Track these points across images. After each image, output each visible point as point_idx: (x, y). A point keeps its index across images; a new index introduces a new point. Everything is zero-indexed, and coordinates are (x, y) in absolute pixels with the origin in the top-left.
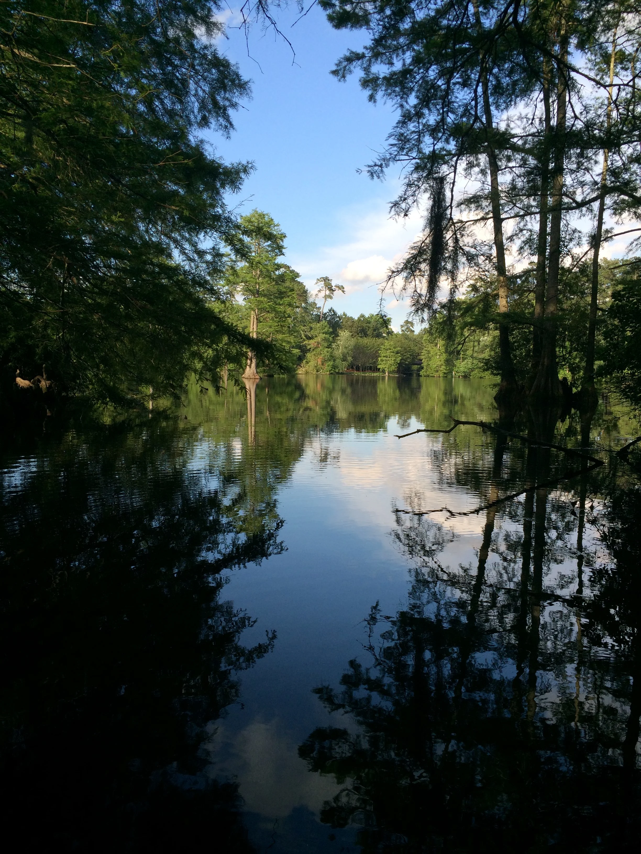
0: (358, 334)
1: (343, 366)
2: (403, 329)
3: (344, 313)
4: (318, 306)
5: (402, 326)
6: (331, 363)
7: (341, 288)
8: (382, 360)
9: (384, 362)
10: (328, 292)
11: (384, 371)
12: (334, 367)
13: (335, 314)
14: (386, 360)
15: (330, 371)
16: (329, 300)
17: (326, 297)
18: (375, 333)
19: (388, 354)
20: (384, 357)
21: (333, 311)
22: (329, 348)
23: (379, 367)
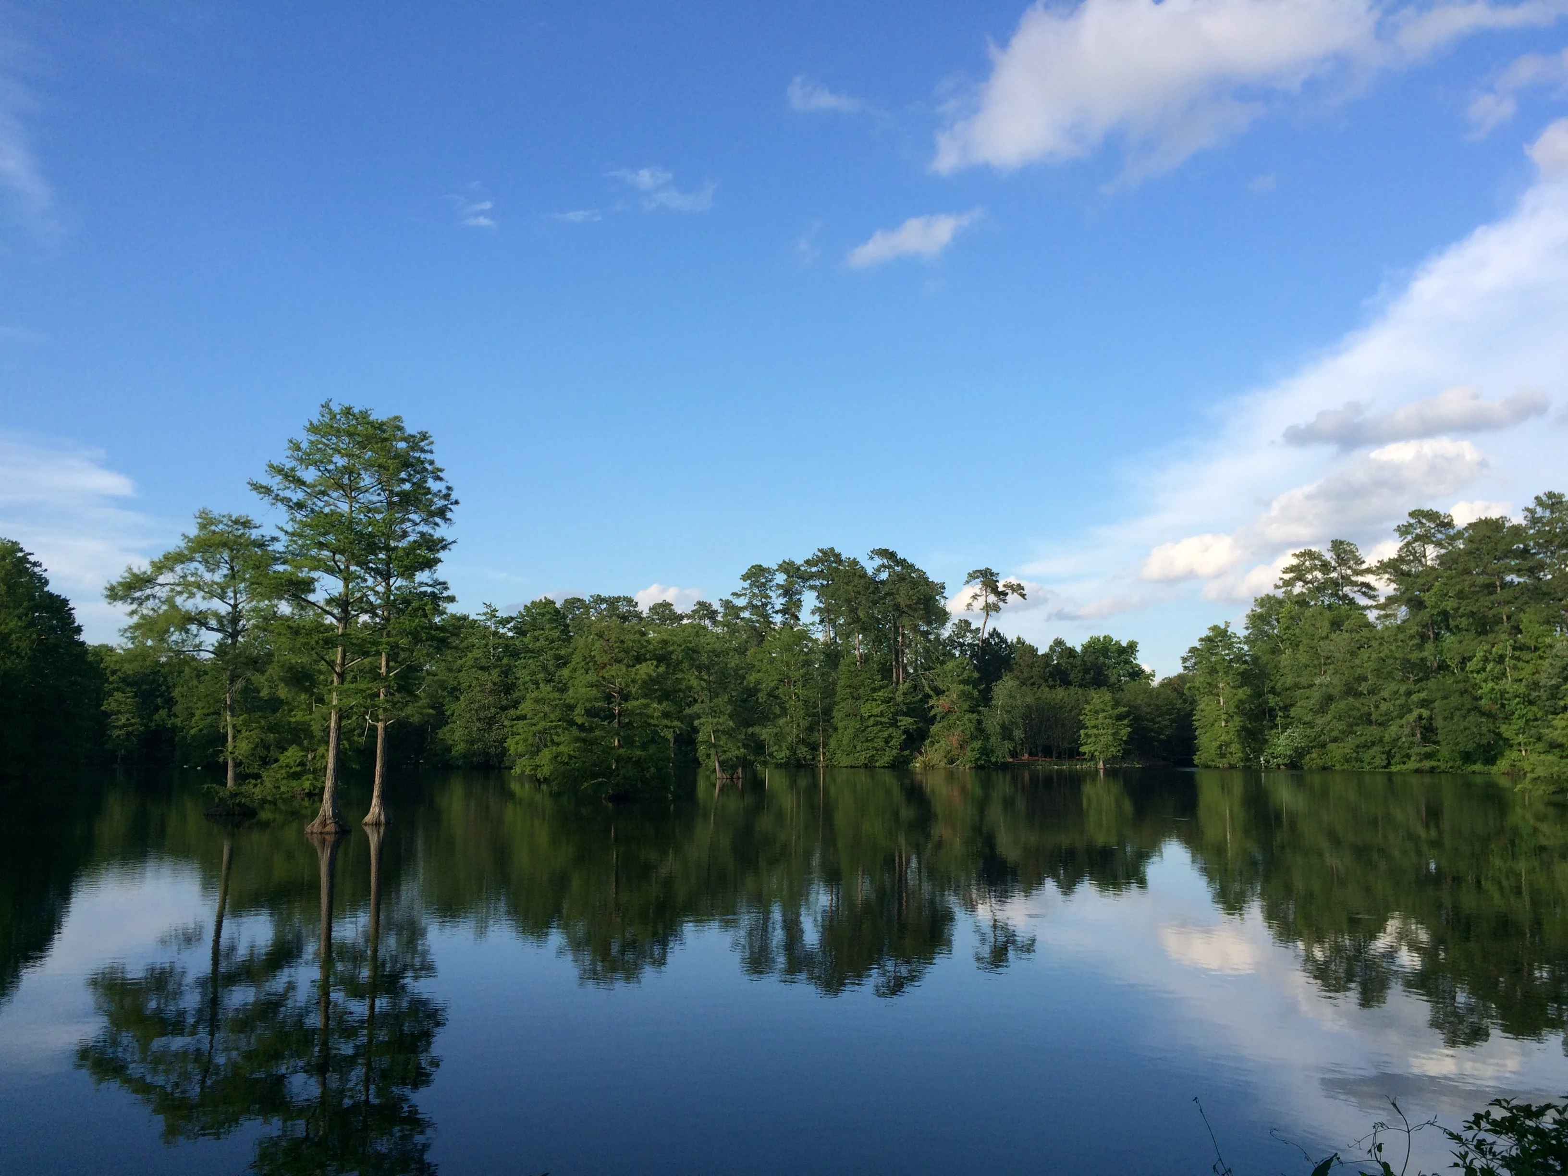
0: (1046, 681)
1: (1002, 751)
2: (1188, 664)
3: (1019, 639)
4: (973, 627)
5: (1184, 660)
6: (977, 744)
7: (1018, 589)
8: (1087, 736)
9: (1093, 739)
10: (992, 599)
11: (1093, 757)
12: (985, 752)
13: (1003, 640)
14: (1096, 736)
15: (977, 760)
16: (993, 613)
17: (989, 609)
18: (1087, 676)
19: (1100, 721)
20: (1094, 727)
21: (998, 635)
22: (973, 712)
23: (1083, 749)
